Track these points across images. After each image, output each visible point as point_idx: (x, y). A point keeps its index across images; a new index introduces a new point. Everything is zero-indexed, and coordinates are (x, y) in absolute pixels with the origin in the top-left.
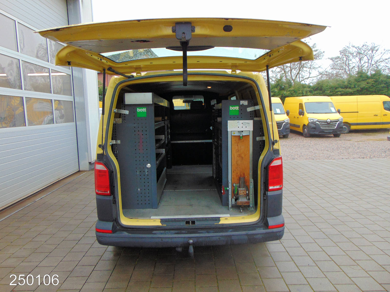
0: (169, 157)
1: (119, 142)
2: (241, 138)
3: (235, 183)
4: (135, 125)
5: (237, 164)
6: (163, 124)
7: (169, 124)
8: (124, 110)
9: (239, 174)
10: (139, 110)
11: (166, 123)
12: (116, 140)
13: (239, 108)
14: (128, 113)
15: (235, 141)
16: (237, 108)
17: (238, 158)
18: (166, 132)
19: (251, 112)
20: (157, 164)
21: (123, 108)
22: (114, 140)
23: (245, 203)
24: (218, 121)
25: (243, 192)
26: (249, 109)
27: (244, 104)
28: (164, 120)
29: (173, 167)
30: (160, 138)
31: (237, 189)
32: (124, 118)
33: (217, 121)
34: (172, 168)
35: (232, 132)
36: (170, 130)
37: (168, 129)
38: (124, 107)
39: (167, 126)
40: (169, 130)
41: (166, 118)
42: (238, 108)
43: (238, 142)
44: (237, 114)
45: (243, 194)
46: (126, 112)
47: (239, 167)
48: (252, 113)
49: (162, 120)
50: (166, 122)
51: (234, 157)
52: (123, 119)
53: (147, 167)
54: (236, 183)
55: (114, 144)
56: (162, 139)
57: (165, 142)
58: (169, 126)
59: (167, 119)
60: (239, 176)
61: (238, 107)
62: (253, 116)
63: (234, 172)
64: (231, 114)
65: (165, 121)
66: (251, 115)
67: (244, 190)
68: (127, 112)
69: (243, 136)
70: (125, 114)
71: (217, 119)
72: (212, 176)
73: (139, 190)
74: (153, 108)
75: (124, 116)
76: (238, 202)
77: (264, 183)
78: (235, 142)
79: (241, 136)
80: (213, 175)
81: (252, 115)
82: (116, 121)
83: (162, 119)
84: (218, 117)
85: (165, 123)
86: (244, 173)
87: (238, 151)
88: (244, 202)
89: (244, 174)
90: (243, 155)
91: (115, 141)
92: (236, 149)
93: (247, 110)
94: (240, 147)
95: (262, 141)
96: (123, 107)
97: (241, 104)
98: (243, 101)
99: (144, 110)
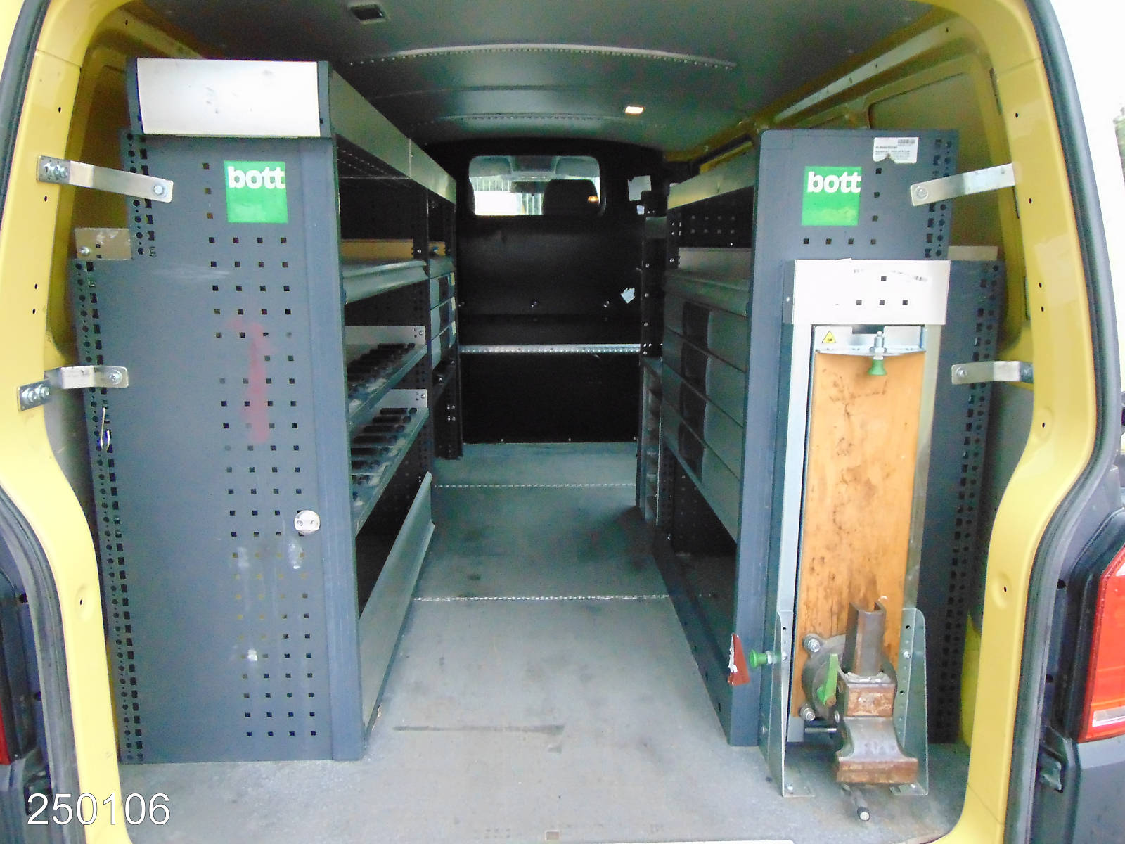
0: (451, 413)
1: (119, 376)
2: (877, 371)
3: (819, 629)
4: (218, 274)
5: (834, 521)
6: (417, 276)
7: (453, 275)
8: (146, 172)
9: (842, 579)
10: (237, 179)
11: (432, 270)
12: (100, 361)
13: (862, 185)
14: (168, 198)
15: (835, 385)
16: (849, 181)
17: (843, 488)
18: (435, 315)
19: (932, 206)
20: (354, 515)
21: (138, 162)
22: (89, 361)
23: (888, 773)
24: (679, 266)
25: (877, 702)
26: (926, 192)
27: (897, 161)
28: (423, 254)
29: (472, 451)
30: (407, 340)
31: (839, 678)
32: (145, 227)
33: (676, 263)
34: (462, 455)
35: (817, 329)
36: (458, 302)
37: (444, 295)
38: (144, 154)
39: (443, 283)
40: (453, 299)
41: (440, 248)
42: (854, 185)
43: (853, 397)
44: (849, 216)
45: (875, 714)
46: (161, 189)
47: (844, 541)
48: (936, 215)
49: (416, 256)
50: (435, 267)
51: (823, 481)
52: (139, 235)
53: (298, 527)
54: (820, 635)
55: (92, 389)
56: (412, 346)
57: (428, 357)
58: (453, 283)
59: (446, 252)
60: (841, 593)
61: (856, 178)
62: (940, 238)
63: (813, 569)
64: (813, 217)
65: (426, 260)
66: (929, 230)
67: (880, 688)
68: (158, 190)
69: (888, 359)
70: (149, 203)
71: (676, 258)
72: (634, 504)
73: (253, 656)
74: (324, 170)
75: (143, 211)
76: (849, 764)
77: (1049, 678)
78: (834, 392)
79: (877, 358)
80: (637, 502)
81: (935, 231)
82: (98, 246)
83: (415, 249)
84: (683, 246)
85: (426, 269)
86: (874, 577)
87: (846, 447)
88: (881, 767)
89: (873, 583)
90: (874, 475)
91: (96, 370)
92: (838, 436)
93: (913, 194)
94: (863, 426)
95: (983, 385)
96: (138, 153)
97: (878, 157)
98: (893, 141)
99: (272, 180)
